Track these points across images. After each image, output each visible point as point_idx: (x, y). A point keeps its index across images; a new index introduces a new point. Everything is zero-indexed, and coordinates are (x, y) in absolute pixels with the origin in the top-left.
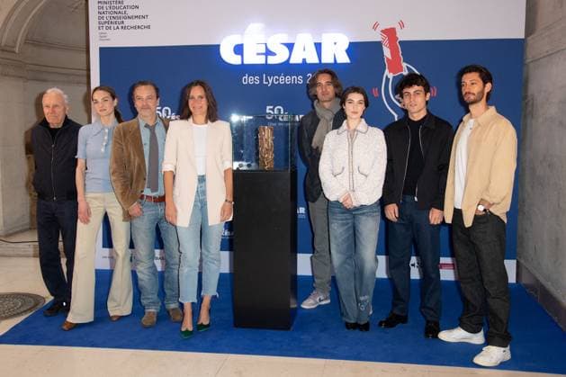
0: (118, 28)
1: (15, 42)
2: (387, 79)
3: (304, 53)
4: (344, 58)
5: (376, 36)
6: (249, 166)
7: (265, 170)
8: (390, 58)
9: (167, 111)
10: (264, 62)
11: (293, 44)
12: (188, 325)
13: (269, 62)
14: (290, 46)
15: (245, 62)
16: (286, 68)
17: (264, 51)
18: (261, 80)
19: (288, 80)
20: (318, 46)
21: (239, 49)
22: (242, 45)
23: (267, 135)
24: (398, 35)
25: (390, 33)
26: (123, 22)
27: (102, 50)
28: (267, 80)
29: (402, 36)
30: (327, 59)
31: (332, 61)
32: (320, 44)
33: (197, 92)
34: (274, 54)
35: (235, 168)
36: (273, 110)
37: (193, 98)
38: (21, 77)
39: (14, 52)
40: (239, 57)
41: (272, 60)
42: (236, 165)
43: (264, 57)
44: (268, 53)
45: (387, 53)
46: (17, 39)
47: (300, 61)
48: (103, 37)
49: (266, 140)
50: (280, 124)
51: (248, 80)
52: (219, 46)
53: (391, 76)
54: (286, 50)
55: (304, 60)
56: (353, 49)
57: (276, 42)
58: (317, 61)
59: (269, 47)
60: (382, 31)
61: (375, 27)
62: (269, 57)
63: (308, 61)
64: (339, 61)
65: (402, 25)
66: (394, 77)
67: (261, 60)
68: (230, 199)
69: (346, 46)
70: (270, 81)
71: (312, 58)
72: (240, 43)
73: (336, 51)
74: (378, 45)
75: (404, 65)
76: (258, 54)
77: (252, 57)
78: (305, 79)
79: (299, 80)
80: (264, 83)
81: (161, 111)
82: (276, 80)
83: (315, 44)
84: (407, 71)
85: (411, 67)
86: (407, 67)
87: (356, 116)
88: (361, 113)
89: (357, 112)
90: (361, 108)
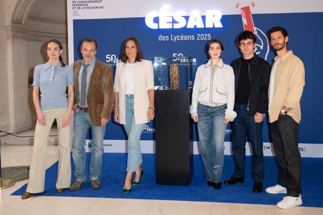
0: (84, 8)
1: (22, 18)
3: (195, 22)
4: (219, 25)
5: (238, 12)
6: (164, 88)
7: (173, 90)
8: (246, 24)
9: (114, 57)
10: (171, 27)
11: (189, 17)
12: (128, 186)
13: (174, 27)
14: (187, 18)
15: (160, 28)
16: (185, 31)
17: (171, 21)
18: (170, 38)
19: (186, 38)
20: (204, 18)
21: (156, 20)
22: (158, 18)
23: (175, 69)
24: (251, 11)
25: (246, 9)
26: (87, 5)
27: (74, 21)
28: (173, 38)
29: (254, 11)
30: (209, 25)
31: (212, 26)
32: (205, 16)
33: (130, 44)
34: (177, 23)
35: (156, 89)
36: (177, 56)
37: (128, 47)
38: (25, 38)
39: (22, 24)
40: (157, 24)
41: (176, 26)
42: (156, 88)
43: (171, 24)
44: (174, 22)
45: (245, 21)
46: (23, 15)
47: (193, 27)
48: (75, 14)
49: (175, 72)
50: (181, 64)
51: (162, 38)
52: (144, 18)
54: (184, 20)
55: (195, 26)
56: (224, 19)
57: (179, 16)
58: (203, 27)
59: (174, 18)
60: (242, 9)
61: (237, 6)
63: (198, 27)
64: (216, 26)
65: (253, 5)
67: (169, 26)
68: (153, 106)
69: (220, 18)
70: (175, 39)
71: (200, 25)
72: (157, 16)
73: (214, 20)
74: (239, 17)
75: (255, 28)
76: (168, 23)
77: (164, 25)
78: (196, 37)
79: (193, 38)
80: (172, 40)
81: (110, 57)
82: (179, 38)
83: (202, 16)
84: (257, 32)
85: (259, 30)
86: (257, 30)
87: (216, 57)
88: (219, 55)
89: (216, 55)
90: (219, 52)
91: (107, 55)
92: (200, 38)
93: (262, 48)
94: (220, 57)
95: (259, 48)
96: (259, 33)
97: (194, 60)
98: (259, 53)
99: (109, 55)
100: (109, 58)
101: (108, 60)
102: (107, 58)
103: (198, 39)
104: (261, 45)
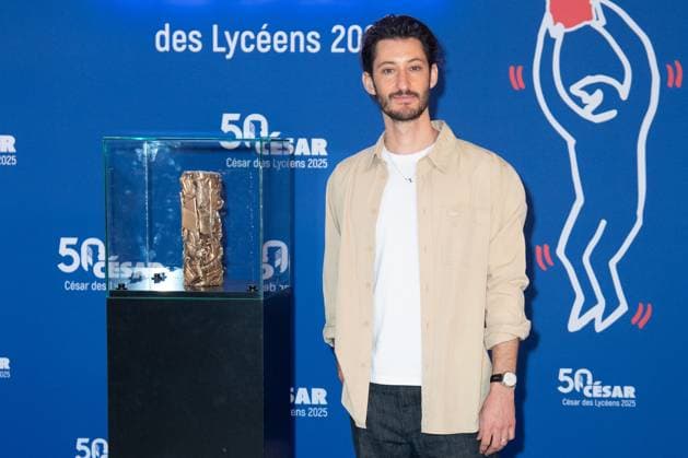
2: (549, 41)
18: (207, 40)
19: (280, 42)
28: (223, 42)
36: (240, 124)
51: (170, 40)
53: (558, 32)
66: (566, 35)
70: (232, 45)
75: (595, 1)
78: (327, 39)
79: (311, 42)
80: (216, 49)
82: (249, 42)
84: (603, 21)
86: (606, 9)
92: (343, 44)
93: (624, 91)
95: (610, 93)
96: (613, 22)
97: (320, 146)
98: (612, 114)
103: (334, 49)
104: (621, 80)
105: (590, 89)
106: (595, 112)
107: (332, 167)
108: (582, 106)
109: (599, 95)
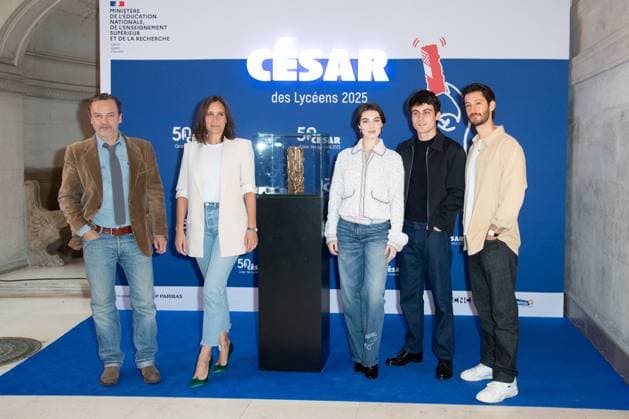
0: (132, 39)
1: (14, 54)
4: (382, 77)
5: (416, 54)
6: (276, 190)
7: (294, 195)
9: (187, 131)
10: (295, 79)
11: (327, 60)
12: (202, 372)
13: (301, 79)
14: (324, 62)
15: (275, 79)
16: (320, 86)
17: (295, 67)
18: (292, 98)
19: (321, 99)
20: (354, 63)
21: (268, 65)
22: (271, 60)
23: (297, 157)
24: (439, 53)
25: (431, 50)
26: (138, 33)
27: (115, 64)
28: (298, 99)
29: (445, 53)
30: (364, 77)
31: (369, 79)
32: (357, 60)
33: (215, 108)
34: (306, 70)
35: (261, 193)
36: (305, 131)
37: (211, 114)
38: (20, 93)
39: (13, 65)
40: (268, 73)
41: (304, 77)
42: (262, 190)
43: (295, 73)
44: (300, 69)
45: (428, 71)
46: (16, 49)
47: (335, 79)
48: (114, 49)
49: (296, 162)
50: (312, 147)
51: (277, 98)
52: (245, 61)
55: (339, 77)
56: (393, 66)
57: (309, 58)
58: (353, 79)
59: (301, 63)
60: (423, 48)
61: (415, 43)
62: (301, 74)
63: (344, 79)
64: (376, 80)
65: (444, 42)
67: (292, 77)
68: (253, 225)
69: (385, 63)
70: (302, 101)
72: (269, 58)
73: (374, 69)
74: (418, 63)
75: (446, 84)
76: (289, 70)
77: (283, 74)
78: (340, 98)
79: (334, 99)
80: (296, 101)
81: (180, 131)
82: (309, 99)
83: (351, 60)
84: (449, 92)
85: (454, 87)
86: (450, 88)
87: (373, 136)
88: (378, 132)
89: (374, 132)
90: (378, 126)
91: (175, 128)
92: (347, 99)
93: (458, 119)
94: (379, 136)
95: (453, 120)
96: (453, 92)
97: (337, 140)
98: (454, 128)
99: (178, 128)
100: (178, 133)
101: (177, 136)
102: (175, 132)
103: (343, 101)
104: (457, 115)
105: (445, 118)
106: (447, 127)
107: (341, 150)
108: (442, 125)
109: (448, 120)
